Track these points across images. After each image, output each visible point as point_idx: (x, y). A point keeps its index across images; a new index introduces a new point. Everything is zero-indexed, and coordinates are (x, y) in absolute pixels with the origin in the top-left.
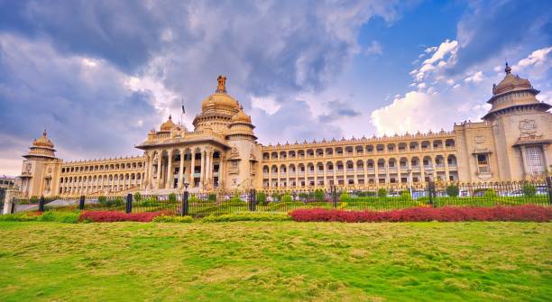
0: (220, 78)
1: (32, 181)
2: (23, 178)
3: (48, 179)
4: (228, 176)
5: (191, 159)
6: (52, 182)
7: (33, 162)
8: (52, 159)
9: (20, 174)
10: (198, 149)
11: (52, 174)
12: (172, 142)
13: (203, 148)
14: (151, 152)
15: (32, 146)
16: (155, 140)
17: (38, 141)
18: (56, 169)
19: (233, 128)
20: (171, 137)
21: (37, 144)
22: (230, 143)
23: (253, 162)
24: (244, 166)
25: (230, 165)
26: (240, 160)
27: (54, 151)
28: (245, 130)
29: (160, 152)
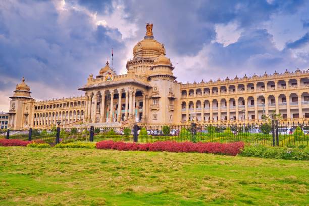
0: (148, 25)
1: (16, 116)
2: (10, 114)
3: (26, 115)
4: (150, 112)
5: (118, 98)
6: (29, 116)
7: (16, 102)
8: (29, 99)
9: (8, 111)
10: (123, 90)
11: (29, 111)
12: (103, 84)
13: (127, 89)
14: (90, 93)
15: (15, 90)
16: (92, 83)
17: (19, 86)
18: (31, 106)
19: (155, 70)
20: (104, 81)
21: (18, 88)
22: (152, 84)
23: (172, 99)
24: (163, 103)
25: (151, 102)
26: (159, 98)
27: (30, 93)
28: (164, 71)
29: (96, 92)
